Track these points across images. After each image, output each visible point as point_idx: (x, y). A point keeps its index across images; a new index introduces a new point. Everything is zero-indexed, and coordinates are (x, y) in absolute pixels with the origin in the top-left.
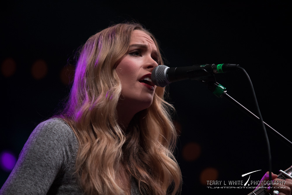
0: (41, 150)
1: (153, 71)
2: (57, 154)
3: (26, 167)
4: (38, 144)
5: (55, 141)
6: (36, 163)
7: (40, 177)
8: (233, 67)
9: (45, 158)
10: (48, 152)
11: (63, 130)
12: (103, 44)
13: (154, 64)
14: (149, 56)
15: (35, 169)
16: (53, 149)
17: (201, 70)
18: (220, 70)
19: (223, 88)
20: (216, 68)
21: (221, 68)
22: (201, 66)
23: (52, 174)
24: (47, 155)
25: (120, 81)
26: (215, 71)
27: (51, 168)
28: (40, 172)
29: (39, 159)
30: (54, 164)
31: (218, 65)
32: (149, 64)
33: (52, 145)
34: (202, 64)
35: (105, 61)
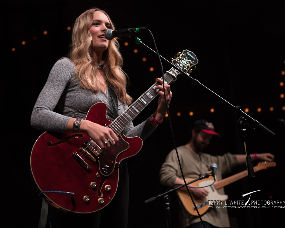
0: (56, 73)
1: (105, 33)
2: (65, 74)
3: (50, 82)
4: (55, 70)
5: (63, 68)
6: (54, 79)
7: (56, 86)
8: (144, 29)
9: (58, 77)
10: (60, 73)
11: (68, 63)
12: (81, 21)
13: (105, 29)
14: (104, 25)
15: (54, 82)
16: (62, 72)
17: (128, 31)
18: (138, 31)
19: (140, 39)
20: (135, 30)
21: (138, 30)
22: (128, 29)
23: (63, 84)
24: (59, 75)
25: (91, 36)
26: (135, 32)
27: (62, 81)
28: (56, 83)
29: (55, 77)
30: (63, 79)
31: (137, 28)
32: (103, 29)
33: (62, 70)
34: (129, 28)
35: (83, 28)
